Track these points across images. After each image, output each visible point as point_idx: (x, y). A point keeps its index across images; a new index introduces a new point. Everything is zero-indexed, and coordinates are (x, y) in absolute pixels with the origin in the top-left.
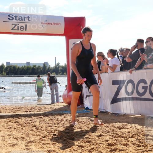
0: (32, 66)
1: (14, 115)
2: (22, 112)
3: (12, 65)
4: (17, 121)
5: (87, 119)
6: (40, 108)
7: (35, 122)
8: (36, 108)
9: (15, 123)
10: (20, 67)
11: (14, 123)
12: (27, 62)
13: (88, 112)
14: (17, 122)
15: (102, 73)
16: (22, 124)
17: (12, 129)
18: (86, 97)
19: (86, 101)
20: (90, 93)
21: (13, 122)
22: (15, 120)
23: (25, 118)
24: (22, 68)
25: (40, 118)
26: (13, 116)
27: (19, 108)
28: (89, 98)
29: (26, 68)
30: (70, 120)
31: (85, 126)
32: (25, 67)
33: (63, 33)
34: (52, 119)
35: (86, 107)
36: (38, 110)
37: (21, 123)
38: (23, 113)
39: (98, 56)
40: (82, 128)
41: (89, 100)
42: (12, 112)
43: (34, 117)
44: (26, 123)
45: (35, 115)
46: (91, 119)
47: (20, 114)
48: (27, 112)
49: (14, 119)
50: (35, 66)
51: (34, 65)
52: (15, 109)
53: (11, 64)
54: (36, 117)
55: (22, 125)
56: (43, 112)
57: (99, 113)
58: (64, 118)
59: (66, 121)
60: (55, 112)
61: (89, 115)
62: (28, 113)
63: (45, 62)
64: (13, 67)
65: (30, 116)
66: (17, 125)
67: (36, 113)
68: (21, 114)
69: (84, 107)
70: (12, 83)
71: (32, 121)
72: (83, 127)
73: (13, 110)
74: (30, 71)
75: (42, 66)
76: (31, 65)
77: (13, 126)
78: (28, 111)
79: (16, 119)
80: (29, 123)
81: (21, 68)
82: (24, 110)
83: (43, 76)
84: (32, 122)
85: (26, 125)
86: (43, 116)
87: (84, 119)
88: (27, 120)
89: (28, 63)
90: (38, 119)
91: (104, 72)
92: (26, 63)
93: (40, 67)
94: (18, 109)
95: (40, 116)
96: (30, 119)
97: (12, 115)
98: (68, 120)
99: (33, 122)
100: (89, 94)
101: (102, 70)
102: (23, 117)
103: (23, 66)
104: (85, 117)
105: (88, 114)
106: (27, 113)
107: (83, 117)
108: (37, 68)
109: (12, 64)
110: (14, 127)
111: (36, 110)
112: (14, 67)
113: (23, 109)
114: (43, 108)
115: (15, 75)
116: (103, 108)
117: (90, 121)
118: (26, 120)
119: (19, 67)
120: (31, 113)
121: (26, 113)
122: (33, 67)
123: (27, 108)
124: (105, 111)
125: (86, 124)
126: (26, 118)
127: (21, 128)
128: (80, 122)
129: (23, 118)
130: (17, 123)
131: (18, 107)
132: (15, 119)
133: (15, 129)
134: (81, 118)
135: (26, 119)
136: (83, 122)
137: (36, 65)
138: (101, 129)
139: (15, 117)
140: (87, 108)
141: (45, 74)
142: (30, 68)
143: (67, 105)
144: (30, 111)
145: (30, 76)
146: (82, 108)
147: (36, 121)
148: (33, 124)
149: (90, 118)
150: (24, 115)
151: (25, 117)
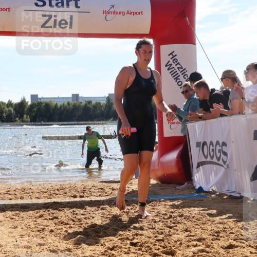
0: (84, 103)
1: (48, 203)
2: (65, 197)
3: (42, 101)
4: (55, 215)
5: (201, 212)
6: (102, 189)
7: (93, 218)
8: (93, 190)
9: (52, 219)
10: (59, 105)
11: (50, 219)
12: (73, 95)
13: (202, 196)
14: (56, 218)
15: (232, 115)
16: (66, 222)
17: (46, 233)
18: (198, 166)
19: (197, 174)
20: (206, 157)
21: (49, 217)
22: (51, 215)
23: (72, 210)
24: (63, 108)
25: (103, 209)
26: (46, 206)
27: (58, 190)
28: (203, 169)
29: (71, 106)
30: (164, 214)
31: (197, 226)
32: (69, 104)
33: (147, 31)
34: (127, 212)
35: (197, 188)
36: (99, 194)
37: (64, 219)
38: (67, 200)
39: (225, 78)
40: (190, 231)
41: (204, 172)
42: (45, 197)
43: (90, 208)
44: (73, 221)
45: (92, 204)
46: (210, 212)
47: (61, 202)
48: (75, 197)
49: (48, 211)
50: (90, 102)
51: (87, 100)
52: (50, 191)
53: (40, 99)
54: (93, 209)
55: (66, 224)
56: (108, 198)
57: (226, 198)
58: (153, 210)
59: (157, 215)
60: (132, 196)
61: (205, 203)
62: (78, 199)
63: (109, 94)
64: (45, 106)
65: (81, 205)
66: (55, 224)
67: (93, 199)
68: (63, 201)
69: (195, 187)
70: (44, 138)
71: (85, 216)
72: (192, 229)
73: (46, 192)
74: (80, 113)
75: (103, 102)
76: (80, 100)
77: (47, 226)
78: (77, 194)
79: (53, 212)
80: (80, 220)
81: (61, 107)
82: (69, 194)
83: (105, 124)
84: (85, 218)
85: (74, 224)
86: (107, 206)
87: (195, 211)
88: (76, 214)
89: (76, 97)
90: (98, 212)
91: (237, 112)
92: (71, 96)
93: (99, 103)
94: (56, 192)
95: (102, 206)
96: (81, 212)
97: (45, 204)
98: (161, 215)
99: (89, 218)
100: (205, 160)
101: (232, 109)
102: (68, 207)
103: (66, 103)
104: (195, 208)
105: (202, 200)
106: (75, 199)
107: (193, 209)
108: (93, 106)
109: (42, 98)
110: (50, 228)
111: (93, 194)
112: (47, 105)
113: (67, 190)
114: (107, 190)
115: (48, 121)
116: (233, 189)
117: (208, 217)
118: (74, 214)
119: (56, 104)
120: (83, 199)
121: (72, 200)
122: (86, 105)
123: (75, 188)
124: (238, 195)
125: (198, 222)
126: (74, 209)
127: (64, 229)
128: (187, 218)
129: (68, 209)
130: (56, 221)
131: (56, 187)
132: (51, 211)
133: (52, 231)
134: (189, 209)
135: (74, 211)
136: (193, 217)
137: (92, 100)
138: (231, 233)
139: (52, 208)
140: (200, 189)
141: (110, 118)
142: (79, 106)
143: (157, 184)
144: (82, 194)
145: (80, 123)
146: (188, 188)
147: (94, 216)
148: (88, 221)
149: (206, 210)
150: (68, 203)
151: (71, 207)
